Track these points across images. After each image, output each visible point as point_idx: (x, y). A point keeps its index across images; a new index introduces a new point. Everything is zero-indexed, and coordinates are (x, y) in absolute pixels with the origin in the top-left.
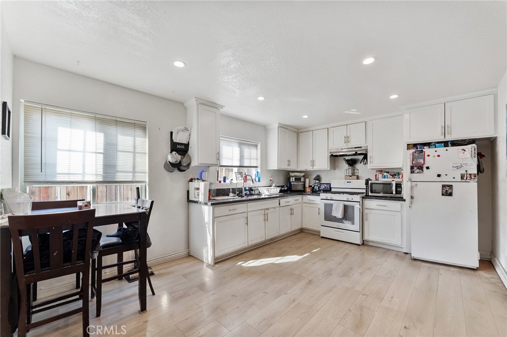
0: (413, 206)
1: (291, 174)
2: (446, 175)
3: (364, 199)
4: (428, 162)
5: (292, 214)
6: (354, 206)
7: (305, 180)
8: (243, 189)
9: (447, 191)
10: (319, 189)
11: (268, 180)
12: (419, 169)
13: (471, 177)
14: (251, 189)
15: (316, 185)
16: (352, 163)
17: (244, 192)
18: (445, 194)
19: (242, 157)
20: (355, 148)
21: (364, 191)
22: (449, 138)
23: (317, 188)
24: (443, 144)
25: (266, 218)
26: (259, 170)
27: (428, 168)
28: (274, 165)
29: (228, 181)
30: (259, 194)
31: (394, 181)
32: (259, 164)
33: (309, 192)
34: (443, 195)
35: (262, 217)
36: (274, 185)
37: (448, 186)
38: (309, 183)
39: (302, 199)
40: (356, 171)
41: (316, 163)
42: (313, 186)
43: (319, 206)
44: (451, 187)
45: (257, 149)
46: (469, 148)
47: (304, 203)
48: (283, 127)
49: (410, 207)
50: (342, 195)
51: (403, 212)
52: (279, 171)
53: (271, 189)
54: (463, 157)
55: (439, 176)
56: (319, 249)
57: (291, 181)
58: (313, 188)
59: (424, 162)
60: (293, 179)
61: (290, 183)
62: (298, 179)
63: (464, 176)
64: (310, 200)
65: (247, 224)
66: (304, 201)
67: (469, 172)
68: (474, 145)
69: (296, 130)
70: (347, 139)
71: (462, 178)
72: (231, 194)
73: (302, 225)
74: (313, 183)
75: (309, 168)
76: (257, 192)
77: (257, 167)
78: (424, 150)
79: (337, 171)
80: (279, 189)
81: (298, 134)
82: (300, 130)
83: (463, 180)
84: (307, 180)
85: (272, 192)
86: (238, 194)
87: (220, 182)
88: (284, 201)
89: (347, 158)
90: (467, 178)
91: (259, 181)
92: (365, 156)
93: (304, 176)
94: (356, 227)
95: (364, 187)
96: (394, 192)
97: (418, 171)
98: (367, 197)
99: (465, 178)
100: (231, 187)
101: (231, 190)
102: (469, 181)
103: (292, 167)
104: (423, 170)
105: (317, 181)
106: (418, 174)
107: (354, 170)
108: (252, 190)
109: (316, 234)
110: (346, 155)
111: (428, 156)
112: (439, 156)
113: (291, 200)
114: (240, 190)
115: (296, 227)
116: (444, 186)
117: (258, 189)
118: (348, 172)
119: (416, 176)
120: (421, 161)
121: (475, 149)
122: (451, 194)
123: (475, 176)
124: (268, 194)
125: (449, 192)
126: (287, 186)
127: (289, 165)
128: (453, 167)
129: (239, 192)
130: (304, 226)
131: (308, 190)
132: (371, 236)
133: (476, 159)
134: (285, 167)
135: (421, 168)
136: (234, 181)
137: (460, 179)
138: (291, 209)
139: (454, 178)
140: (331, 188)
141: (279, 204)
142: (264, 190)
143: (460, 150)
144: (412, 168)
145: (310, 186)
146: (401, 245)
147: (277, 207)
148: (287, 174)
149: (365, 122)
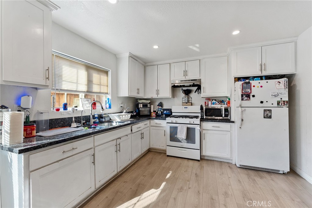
0: (242, 127)
1: (139, 101)
2: (267, 102)
3: (201, 122)
4: (254, 91)
5: (142, 138)
6: (195, 128)
7: (150, 106)
8: (91, 117)
9: (268, 115)
10: (161, 113)
11: (119, 106)
12: (247, 97)
13: (284, 104)
14: (100, 117)
15: (160, 110)
16: (187, 92)
17: (92, 121)
18: (266, 117)
19: (90, 82)
20: (192, 80)
21: (199, 115)
22: (265, 73)
23: (160, 113)
24: (260, 78)
25: (118, 149)
26: (109, 97)
27: (254, 96)
28: (125, 92)
29: (69, 109)
30: (110, 121)
31: (223, 107)
32: (110, 91)
33: (154, 116)
34: (264, 117)
35: (113, 149)
36: (125, 111)
37: (269, 110)
38: (154, 109)
39: (150, 123)
40: (190, 99)
41: (160, 92)
42: (157, 111)
43: (164, 129)
44: (270, 111)
45: (107, 76)
46: (282, 80)
47: (152, 126)
48: (133, 58)
49: (240, 128)
50: (184, 119)
51: (231, 132)
52: (129, 98)
53: (122, 115)
54: (279, 88)
55: (262, 102)
56: (171, 172)
57: (140, 107)
58: (157, 112)
59: (251, 91)
60: (141, 106)
61: (138, 109)
62: (145, 106)
63: (280, 103)
64: (157, 124)
65: (94, 163)
66: (152, 124)
67: (283, 100)
68: (286, 79)
69: (144, 64)
70: (185, 73)
71: (278, 104)
72: (74, 125)
73: (150, 146)
74: (157, 108)
75: (154, 96)
76: (107, 119)
77: (107, 93)
78: (251, 82)
79: (176, 99)
80: (129, 115)
81: (145, 67)
82: (146, 64)
83: (279, 106)
84: (152, 106)
85: (124, 119)
86: (84, 124)
87: (58, 110)
88: (135, 127)
89: (184, 88)
90: (282, 104)
91: (110, 107)
92: (199, 87)
93: (150, 103)
94: (197, 145)
95: (200, 111)
96: (223, 116)
97: (246, 98)
98: (202, 120)
99: (280, 104)
100: (73, 115)
101: (74, 119)
102: (283, 106)
103: (141, 95)
104: (250, 98)
105: (160, 107)
106: (246, 101)
107: (189, 98)
108: (102, 118)
109: (162, 153)
110: (184, 86)
111: (254, 86)
112: (261, 87)
113: (142, 125)
114: (87, 119)
115: (145, 149)
116: (265, 111)
117: (108, 116)
118: (184, 99)
119: (246, 103)
120: (249, 90)
121: (287, 81)
122: (270, 117)
123: (287, 101)
124: (119, 120)
125: (269, 115)
126: (136, 111)
127: (138, 93)
128: (272, 95)
129: (85, 121)
130: (151, 146)
131: (153, 115)
132: (208, 152)
133: (287, 90)
134: (135, 95)
135: (248, 96)
136: (80, 108)
137: (276, 105)
138: (142, 134)
139: (272, 104)
140: (172, 113)
141: (132, 130)
142: (115, 117)
143: (277, 83)
144: (242, 96)
145: (154, 111)
146: (231, 158)
147: (130, 134)
148: (135, 102)
149: (200, 60)
